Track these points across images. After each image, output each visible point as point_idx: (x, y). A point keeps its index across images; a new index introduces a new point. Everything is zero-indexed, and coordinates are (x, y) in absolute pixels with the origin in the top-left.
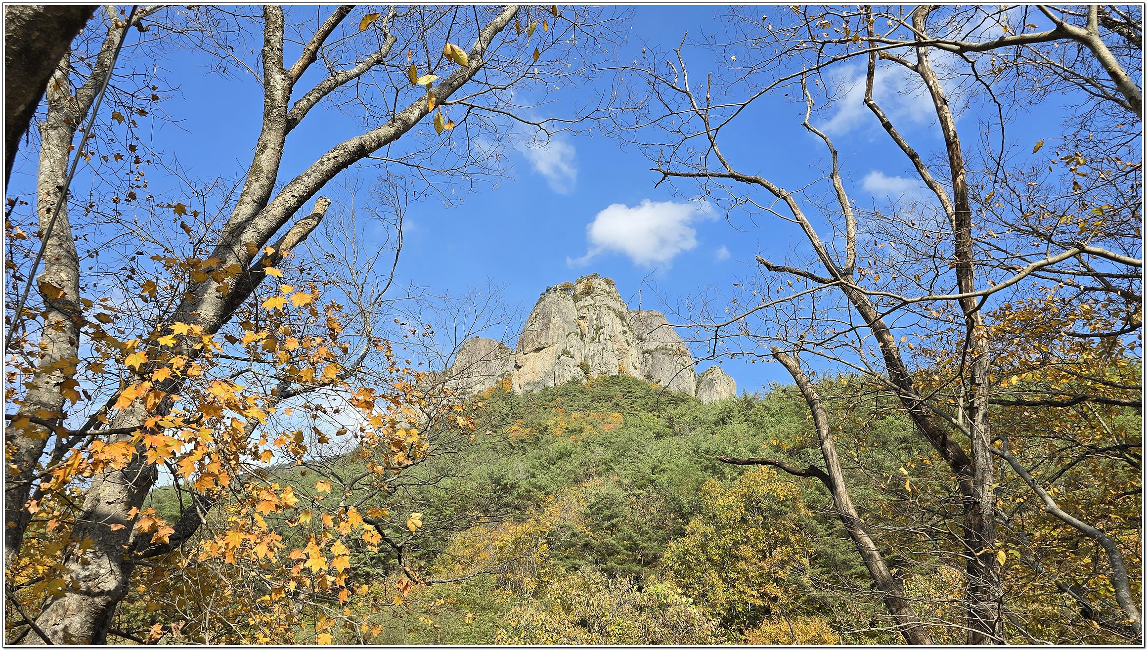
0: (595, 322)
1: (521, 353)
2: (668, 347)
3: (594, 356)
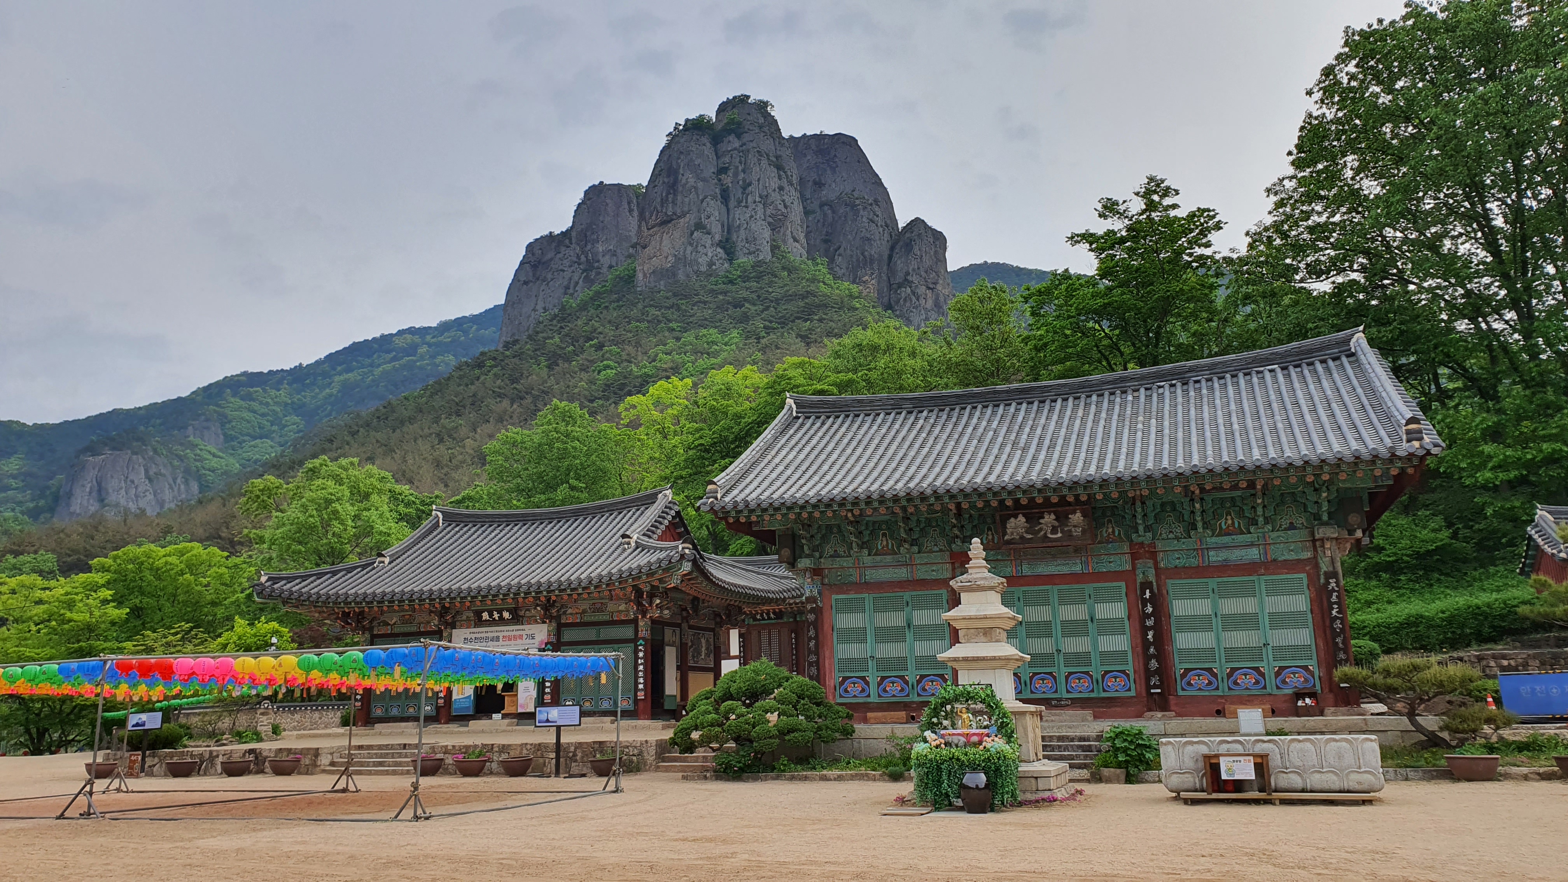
0: (741, 176)
1: (644, 228)
2: (856, 194)
3: (739, 227)
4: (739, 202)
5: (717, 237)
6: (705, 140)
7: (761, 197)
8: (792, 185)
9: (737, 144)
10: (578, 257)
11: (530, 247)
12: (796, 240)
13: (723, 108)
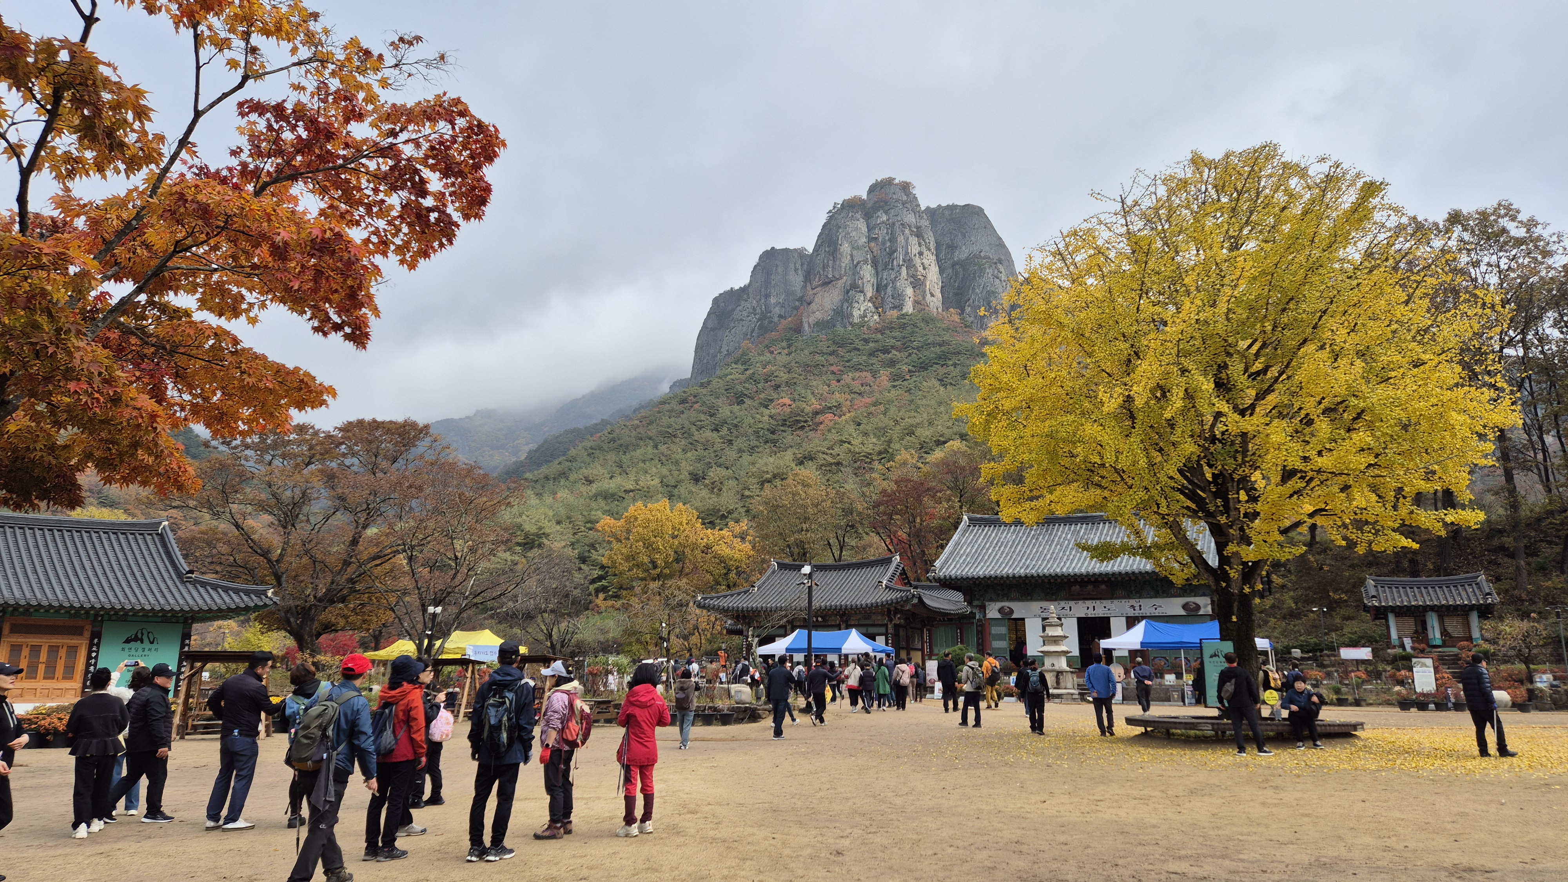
0: (888, 244)
1: (809, 287)
2: (982, 254)
3: (886, 286)
4: (886, 265)
5: (869, 294)
6: (858, 215)
7: (904, 261)
8: (930, 250)
9: (885, 218)
10: (754, 309)
11: (716, 301)
12: (932, 295)
13: (872, 189)
